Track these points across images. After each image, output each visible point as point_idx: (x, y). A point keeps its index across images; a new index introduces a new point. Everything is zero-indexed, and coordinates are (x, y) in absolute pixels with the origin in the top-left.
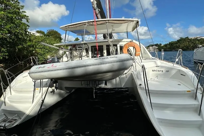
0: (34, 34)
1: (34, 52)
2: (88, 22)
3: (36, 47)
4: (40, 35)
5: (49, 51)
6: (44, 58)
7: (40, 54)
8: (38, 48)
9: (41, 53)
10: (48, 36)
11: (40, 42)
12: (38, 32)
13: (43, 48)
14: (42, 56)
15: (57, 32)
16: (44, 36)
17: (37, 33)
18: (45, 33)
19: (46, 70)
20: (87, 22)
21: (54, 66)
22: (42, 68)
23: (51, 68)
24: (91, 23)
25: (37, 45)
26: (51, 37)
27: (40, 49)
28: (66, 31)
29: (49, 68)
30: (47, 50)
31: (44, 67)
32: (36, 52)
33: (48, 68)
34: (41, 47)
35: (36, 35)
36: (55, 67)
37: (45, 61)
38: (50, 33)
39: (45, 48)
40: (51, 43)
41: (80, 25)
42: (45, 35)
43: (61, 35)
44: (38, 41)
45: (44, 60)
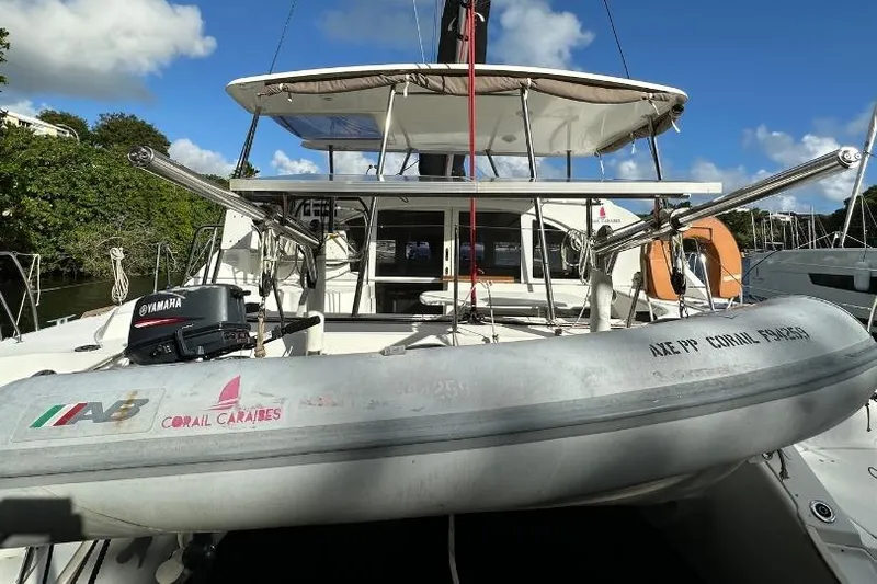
0: (29, 124)
1: (5, 213)
2: (416, 72)
3: (23, 186)
4: (61, 134)
5: (96, 213)
6: (62, 251)
7: (41, 227)
8: (34, 195)
9: (45, 224)
10: (104, 141)
11: (52, 164)
12: (48, 117)
13: (61, 197)
14: (49, 237)
15: (150, 129)
16: (82, 140)
17: (42, 123)
18: (90, 129)
19: (148, 453)
20: (409, 72)
21: (248, 399)
22: (107, 418)
23: (215, 429)
24: (435, 81)
25: (32, 179)
26: (116, 146)
27: (44, 199)
28: (258, 113)
29: (183, 431)
30: (83, 211)
31: (128, 409)
32: (17, 216)
33: (177, 422)
34: (56, 191)
35: (37, 133)
36: (263, 415)
37: (63, 263)
38: (111, 131)
39: (73, 199)
40: (112, 176)
41: (363, 81)
42: (85, 136)
43: (169, 145)
44: (42, 162)
45: (61, 258)
